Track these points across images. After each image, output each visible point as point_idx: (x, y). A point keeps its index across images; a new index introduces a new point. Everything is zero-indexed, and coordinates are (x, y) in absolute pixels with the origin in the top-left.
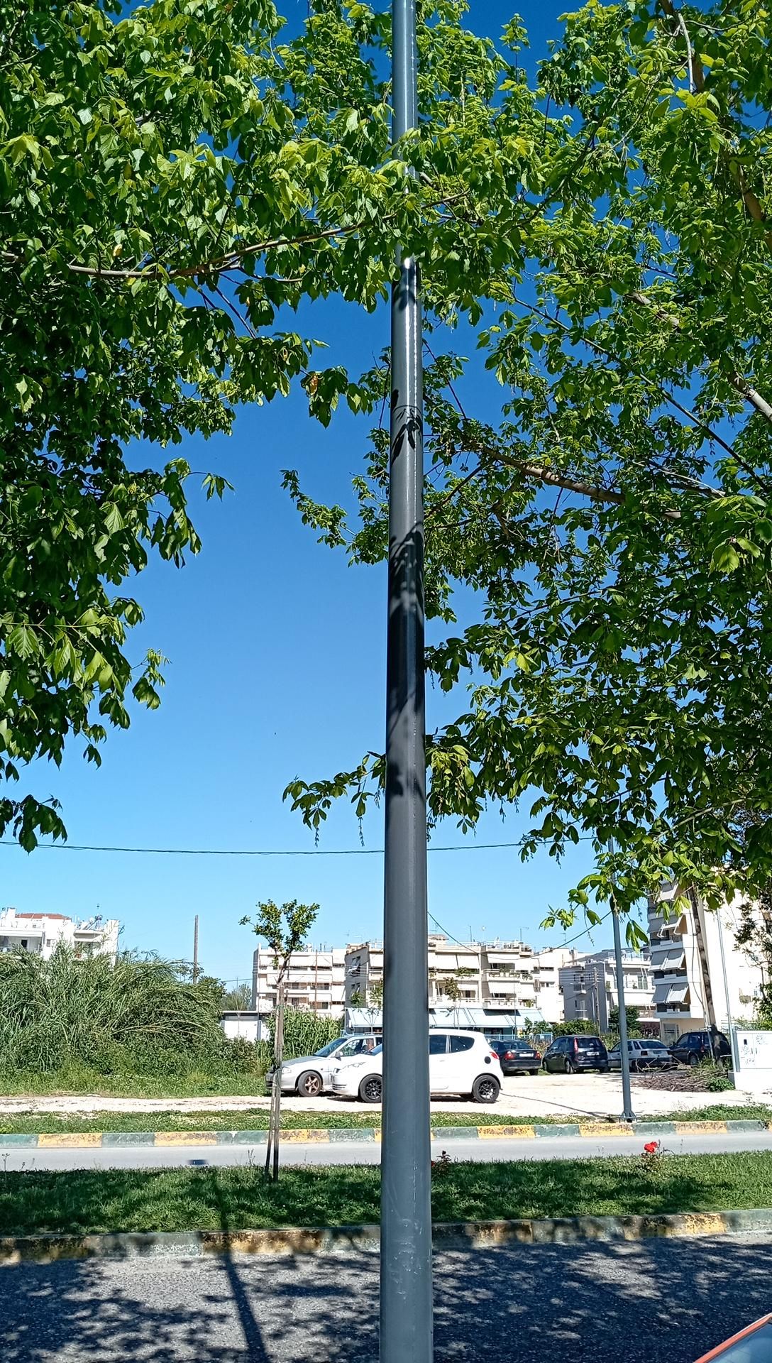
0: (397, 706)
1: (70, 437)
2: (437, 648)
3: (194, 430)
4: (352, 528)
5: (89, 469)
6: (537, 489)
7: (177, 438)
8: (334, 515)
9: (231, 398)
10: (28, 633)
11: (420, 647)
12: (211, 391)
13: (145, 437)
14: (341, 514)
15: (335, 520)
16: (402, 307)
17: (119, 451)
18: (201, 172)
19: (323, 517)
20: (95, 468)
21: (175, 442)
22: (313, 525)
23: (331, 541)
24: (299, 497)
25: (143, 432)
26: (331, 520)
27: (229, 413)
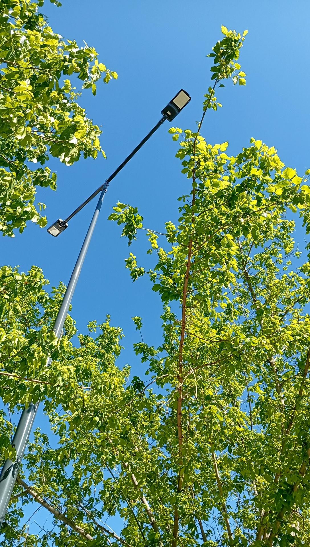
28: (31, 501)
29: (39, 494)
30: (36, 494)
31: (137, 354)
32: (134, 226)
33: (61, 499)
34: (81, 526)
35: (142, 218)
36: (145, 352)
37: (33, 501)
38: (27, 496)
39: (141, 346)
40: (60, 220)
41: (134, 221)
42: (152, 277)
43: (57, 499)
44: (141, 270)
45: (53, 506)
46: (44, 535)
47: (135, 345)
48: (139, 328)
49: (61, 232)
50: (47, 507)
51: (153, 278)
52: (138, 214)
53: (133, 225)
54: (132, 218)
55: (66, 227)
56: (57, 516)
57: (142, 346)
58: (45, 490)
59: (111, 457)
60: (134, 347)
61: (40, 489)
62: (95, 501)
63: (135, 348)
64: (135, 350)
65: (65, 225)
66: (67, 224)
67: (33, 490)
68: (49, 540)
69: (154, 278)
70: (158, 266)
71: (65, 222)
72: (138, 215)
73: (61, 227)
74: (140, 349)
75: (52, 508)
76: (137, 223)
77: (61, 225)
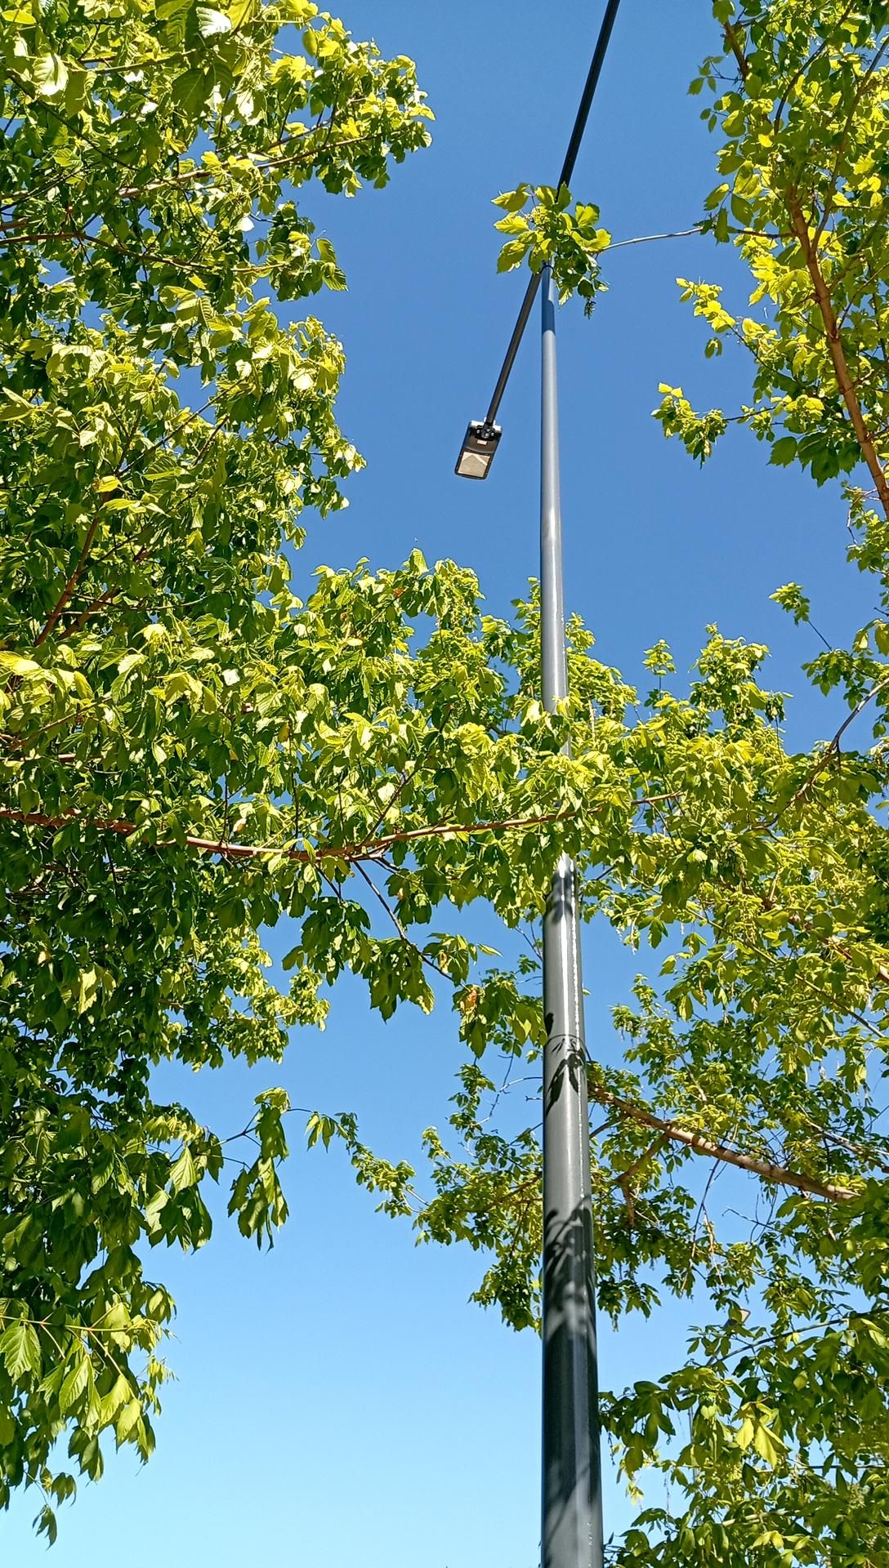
0: (560, 1492)
1: (88, 1053)
2: (618, 1396)
3: (238, 1053)
4: (423, 1194)
5: (102, 1096)
6: (683, 1158)
7: (217, 1061)
8: (400, 1174)
9: (288, 1018)
10: (28, 1337)
11: (594, 1394)
12: (268, 1007)
13: (178, 1057)
14: (409, 1173)
15: (400, 1179)
16: (556, 919)
17: (145, 1072)
18: (379, 739)
19: (385, 1175)
20: (110, 1094)
21: (212, 1065)
22: (370, 1186)
23: (393, 1208)
24: (355, 1149)
25: (178, 1050)
26: (395, 1180)
27: (283, 1036)
28: (688, 1156)
29: (698, 1133)
30: (690, 1135)
31: (825, 691)
32: (583, 248)
33: (765, 1133)
34: (842, 1185)
35: (596, 209)
36: (847, 675)
37: (693, 1154)
38: (671, 1146)
39: (828, 662)
40: (475, 424)
41: (576, 236)
42: (758, 425)
43: (757, 1135)
44: (712, 420)
45: (747, 1154)
46: (764, 1237)
47: (809, 668)
48: (802, 614)
49: (492, 456)
50: (733, 1158)
51: (763, 429)
52: (579, 204)
53: (578, 247)
54: (564, 227)
55: (498, 436)
56: (770, 1177)
57: (834, 661)
58: (709, 1121)
59: (830, 971)
60: (809, 674)
61: (697, 1120)
62: (865, 1115)
63: (812, 677)
64: (815, 682)
65: (493, 431)
66: (497, 428)
67: (678, 1128)
68: (781, 1243)
69: (765, 427)
70: (761, 382)
71: (489, 424)
72: (580, 209)
73: (485, 443)
74: (830, 673)
75: (745, 1159)
76: (588, 234)
77: (482, 438)
